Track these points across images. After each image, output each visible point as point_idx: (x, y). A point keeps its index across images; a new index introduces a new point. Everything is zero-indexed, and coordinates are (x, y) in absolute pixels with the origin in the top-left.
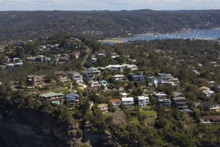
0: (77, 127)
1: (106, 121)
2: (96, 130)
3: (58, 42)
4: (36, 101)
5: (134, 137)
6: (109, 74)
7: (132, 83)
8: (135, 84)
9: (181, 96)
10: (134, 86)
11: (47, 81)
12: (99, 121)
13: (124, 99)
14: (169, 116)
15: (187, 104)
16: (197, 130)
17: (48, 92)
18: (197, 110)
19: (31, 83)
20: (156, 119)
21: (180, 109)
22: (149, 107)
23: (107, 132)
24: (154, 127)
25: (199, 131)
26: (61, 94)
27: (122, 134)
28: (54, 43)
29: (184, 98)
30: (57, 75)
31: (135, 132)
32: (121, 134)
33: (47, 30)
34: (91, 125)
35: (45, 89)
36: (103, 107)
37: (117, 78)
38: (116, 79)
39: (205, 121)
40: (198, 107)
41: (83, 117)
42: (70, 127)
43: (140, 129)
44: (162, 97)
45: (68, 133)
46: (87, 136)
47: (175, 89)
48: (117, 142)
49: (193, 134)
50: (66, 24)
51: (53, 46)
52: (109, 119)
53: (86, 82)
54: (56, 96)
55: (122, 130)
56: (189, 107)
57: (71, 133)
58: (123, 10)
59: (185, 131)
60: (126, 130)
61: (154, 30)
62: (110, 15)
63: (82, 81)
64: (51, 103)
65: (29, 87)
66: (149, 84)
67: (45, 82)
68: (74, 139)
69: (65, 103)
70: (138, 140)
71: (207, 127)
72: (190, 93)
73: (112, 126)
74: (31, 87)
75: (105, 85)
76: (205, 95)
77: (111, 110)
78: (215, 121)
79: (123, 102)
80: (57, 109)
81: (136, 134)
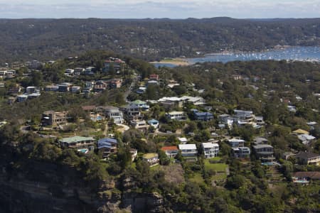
0: (113, 186)
1: (154, 178)
2: (140, 191)
3: (91, 64)
4: (54, 149)
5: (195, 201)
6: (161, 110)
7: (195, 123)
8: (200, 126)
9: (265, 142)
10: (197, 128)
11: (72, 119)
12: (144, 178)
13: (182, 147)
14: (247, 172)
15: (274, 154)
16: (287, 193)
17: (73, 135)
18: (288, 164)
19: (48, 123)
20: (228, 176)
21: (263, 161)
22: (218, 159)
23: (157, 194)
24: (225, 187)
25: (290, 194)
26: (91, 138)
27: (179, 198)
28: (86, 66)
29: (270, 146)
30: (86, 111)
31: (197, 195)
32: (176, 197)
33: (78, 47)
34: (133, 183)
35: (68, 131)
36: (151, 158)
37: (173, 116)
38: (172, 118)
39: (300, 179)
40: (290, 159)
41: (121, 172)
42: (103, 186)
43: (204, 190)
44: (237, 145)
45: (100, 195)
46: (127, 200)
47: (257, 132)
48: (171, 208)
49: (282, 198)
50: (106, 38)
51: (84, 70)
52: (159, 176)
53: (128, 121)
54: (83, 142)
55: (177, 192)
56: (277, 159)
57: (104, 195)
58: (190, 18)
59: (270, 193)
60: (184, 191)
61: (234, 48)
62: (171, 25)
63: (122, 120)
64: (76, 152)
65: (44, 128)
66: (220, 125)
67: (69, 121)
68: (108, 203)
69: (96, 151)
70: (201, 206)
71: (302, 189)
72: (278, 139)
73: (164, 185)
74: (47, 129)
75: (155, 126)
76: (301, 141)
77: (162, 163)
78: (313, 180)
79: (180, 151)
80: (84, 160)
81: (198, 198)
